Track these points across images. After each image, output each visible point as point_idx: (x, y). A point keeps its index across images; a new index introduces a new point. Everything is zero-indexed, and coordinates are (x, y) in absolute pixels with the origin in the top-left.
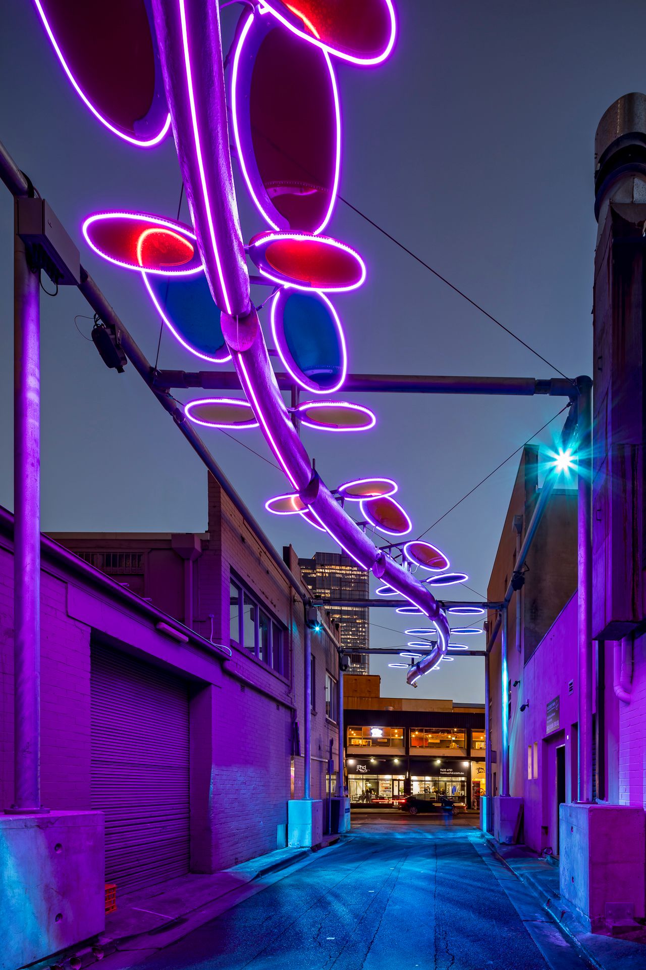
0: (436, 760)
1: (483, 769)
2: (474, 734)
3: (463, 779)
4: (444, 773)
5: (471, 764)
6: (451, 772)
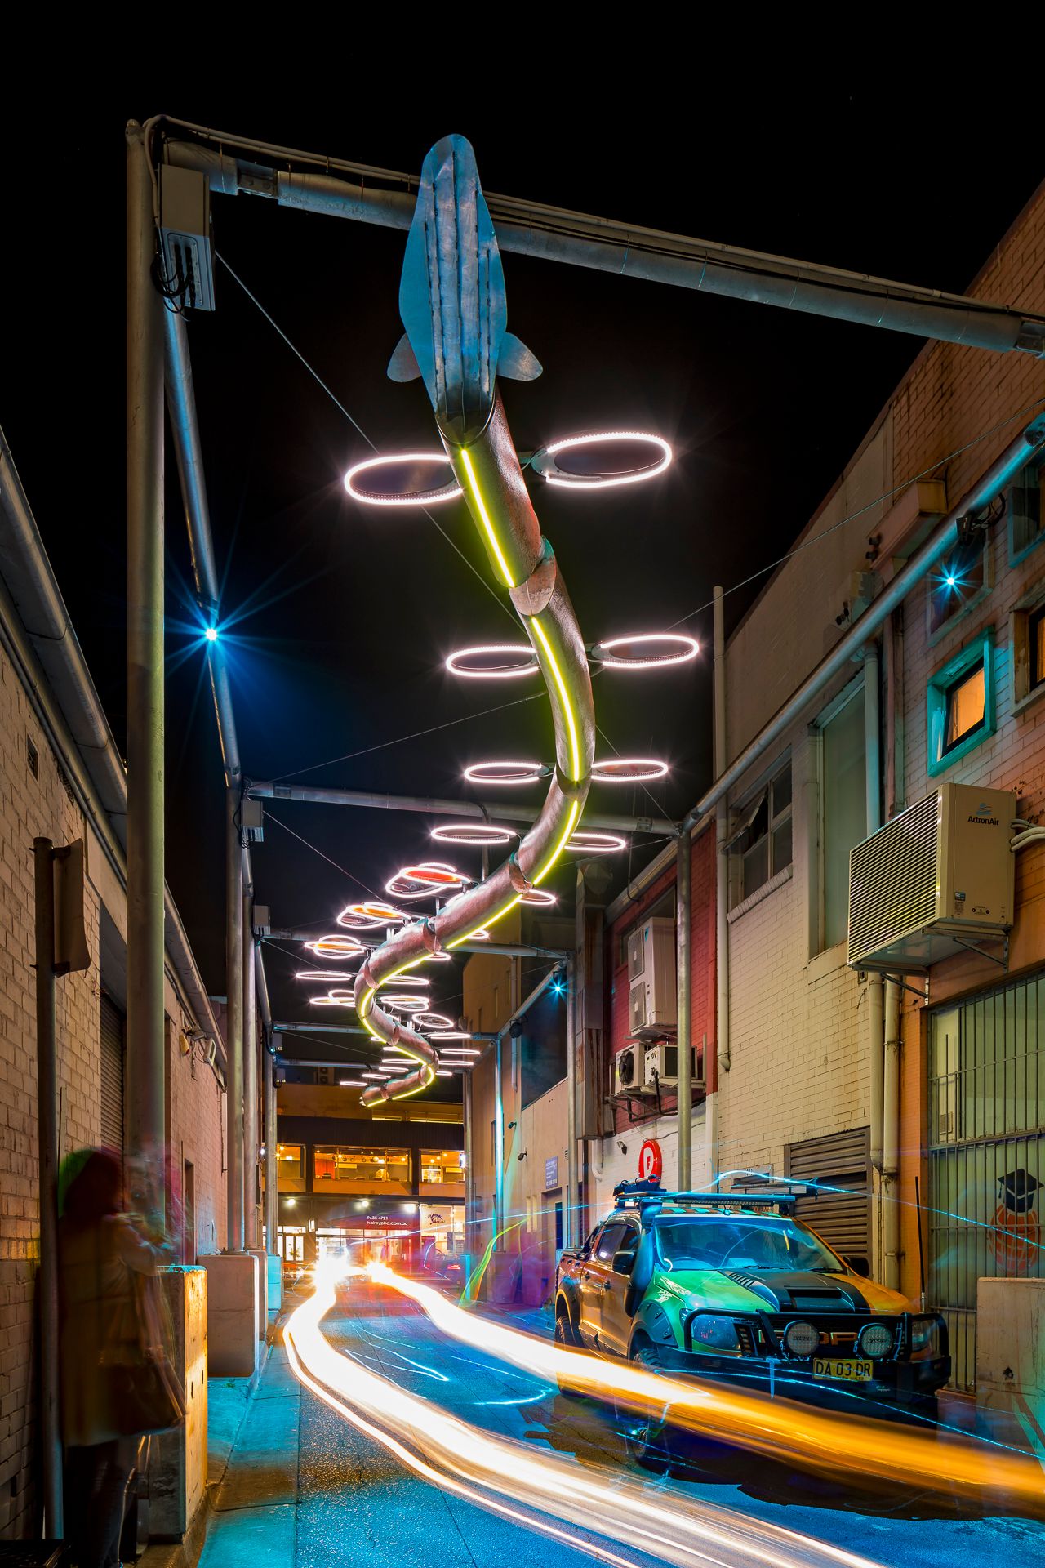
0: (359, 1201)
2: (422, 1157)
3: (406, 1233)
4: (373, 1223)
5: (420, 1207)
6: (389, 1221)
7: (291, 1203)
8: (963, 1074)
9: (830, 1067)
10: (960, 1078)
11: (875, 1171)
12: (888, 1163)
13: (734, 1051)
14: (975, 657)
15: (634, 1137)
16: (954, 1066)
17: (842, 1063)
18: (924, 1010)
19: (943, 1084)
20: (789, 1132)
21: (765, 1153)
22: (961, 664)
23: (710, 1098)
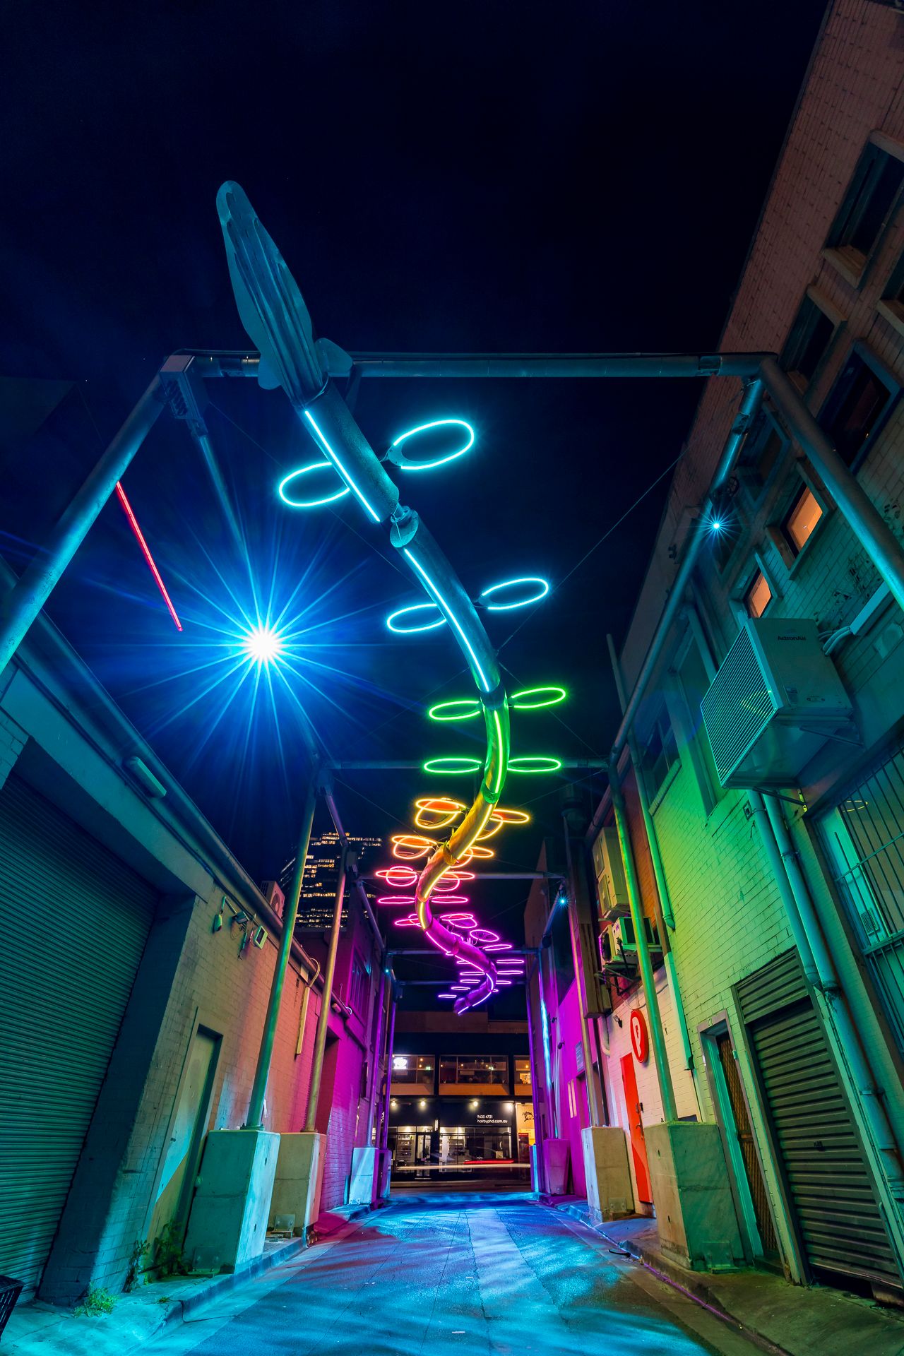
0: (471, 1102)
1: (531, 1114)
2: (517, 1062)
5: (516, 1106)
6: (492, 1119)
7: (423, 1104)
8: (866, 864)
9: (747, 899)
10: (865, 869)
11: (818, 992)
12: (824, 977)
13: (674, 912)
14: (754, 570)
15: (624, 1011)
16: (854, 860)
17: (755, 892)
18: (806, 817)
19: (851, 883)
20: (730, 972)
21: (718, 998)
22: (746, 578)
23: (666, 958)
